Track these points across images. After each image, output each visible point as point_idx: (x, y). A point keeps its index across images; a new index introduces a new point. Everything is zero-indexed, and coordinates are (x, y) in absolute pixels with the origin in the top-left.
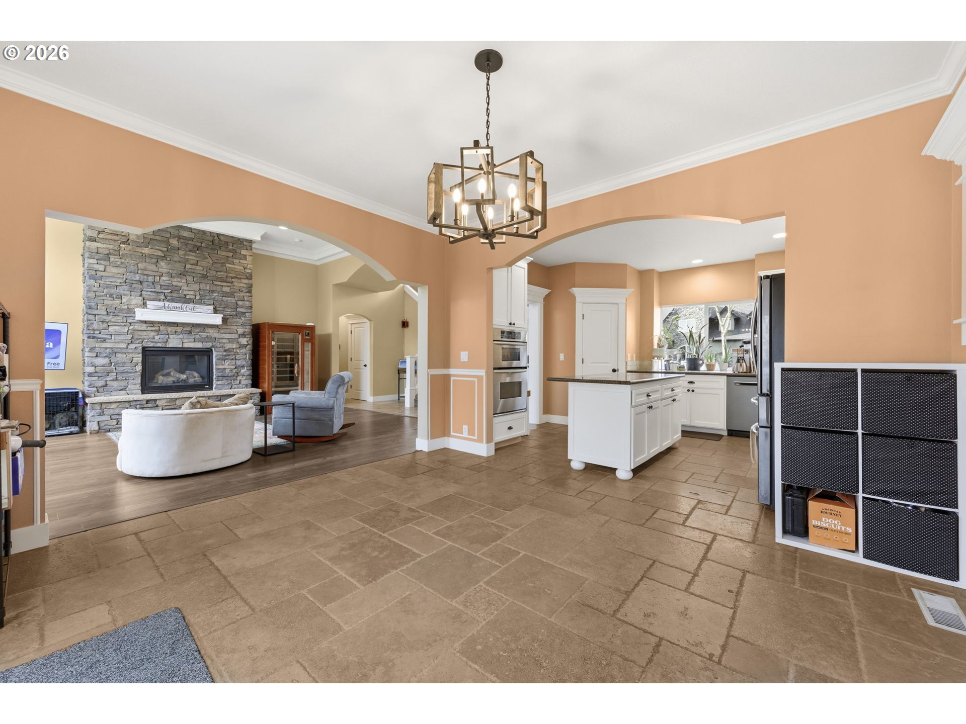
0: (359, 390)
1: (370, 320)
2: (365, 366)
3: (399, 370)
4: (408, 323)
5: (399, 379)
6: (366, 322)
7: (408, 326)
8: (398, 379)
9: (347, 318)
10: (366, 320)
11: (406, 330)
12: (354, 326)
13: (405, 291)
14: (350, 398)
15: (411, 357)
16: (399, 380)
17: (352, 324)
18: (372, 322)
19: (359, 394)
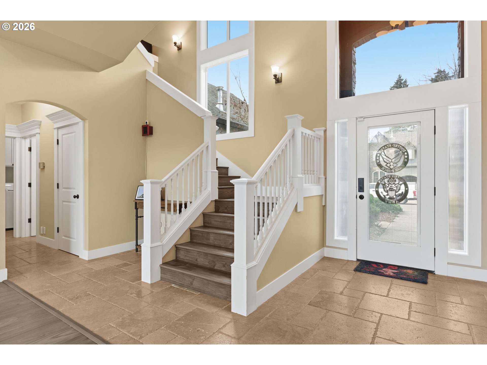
0: (69, 237)
1: (83, 119)
2: (78, 197)
3: (136, 203)
4: (151, 128)
5: (137, 217)
6: (77, 123)
7: (151, 133)
8: (135, 218)
9: (52, 120)
10: (77, 120)
11: (149, 139)
12: (61, 132)
13: (147, 79)
14: (57, 248)
15: (152, 183)
16: (137, 220)
17: (58, 128)
18: (87, 122)
19: (68, 243)
